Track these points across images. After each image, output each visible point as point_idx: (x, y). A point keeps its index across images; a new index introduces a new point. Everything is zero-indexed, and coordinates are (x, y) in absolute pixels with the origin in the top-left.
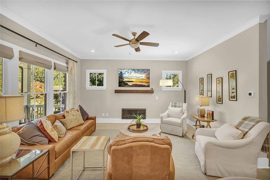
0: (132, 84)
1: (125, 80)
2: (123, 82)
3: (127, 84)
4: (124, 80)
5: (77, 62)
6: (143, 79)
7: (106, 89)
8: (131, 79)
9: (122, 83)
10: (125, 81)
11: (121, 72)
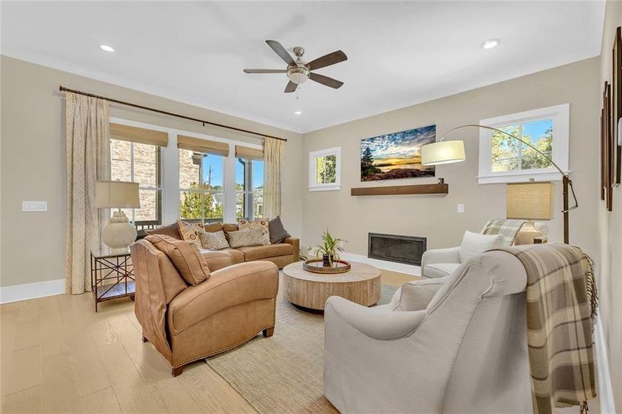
0: (389, 171)
1: (375, 162)
2: (371, 167)
3: (379, 171)
4: (373, 164)
5: (286, 140)
6: (413, 157)
7: (338, 188)
8: (387, 159)
9: (368, 170)
10: (375, 166)
11: (368, 149)
